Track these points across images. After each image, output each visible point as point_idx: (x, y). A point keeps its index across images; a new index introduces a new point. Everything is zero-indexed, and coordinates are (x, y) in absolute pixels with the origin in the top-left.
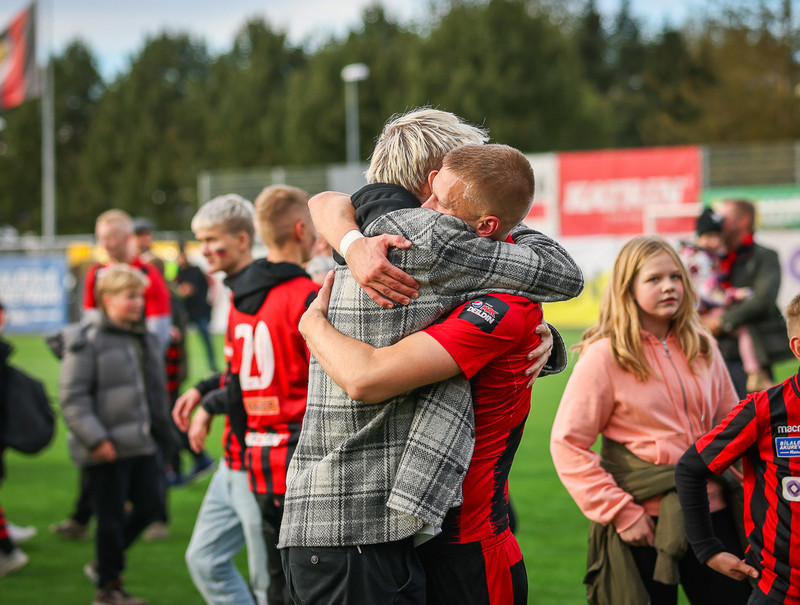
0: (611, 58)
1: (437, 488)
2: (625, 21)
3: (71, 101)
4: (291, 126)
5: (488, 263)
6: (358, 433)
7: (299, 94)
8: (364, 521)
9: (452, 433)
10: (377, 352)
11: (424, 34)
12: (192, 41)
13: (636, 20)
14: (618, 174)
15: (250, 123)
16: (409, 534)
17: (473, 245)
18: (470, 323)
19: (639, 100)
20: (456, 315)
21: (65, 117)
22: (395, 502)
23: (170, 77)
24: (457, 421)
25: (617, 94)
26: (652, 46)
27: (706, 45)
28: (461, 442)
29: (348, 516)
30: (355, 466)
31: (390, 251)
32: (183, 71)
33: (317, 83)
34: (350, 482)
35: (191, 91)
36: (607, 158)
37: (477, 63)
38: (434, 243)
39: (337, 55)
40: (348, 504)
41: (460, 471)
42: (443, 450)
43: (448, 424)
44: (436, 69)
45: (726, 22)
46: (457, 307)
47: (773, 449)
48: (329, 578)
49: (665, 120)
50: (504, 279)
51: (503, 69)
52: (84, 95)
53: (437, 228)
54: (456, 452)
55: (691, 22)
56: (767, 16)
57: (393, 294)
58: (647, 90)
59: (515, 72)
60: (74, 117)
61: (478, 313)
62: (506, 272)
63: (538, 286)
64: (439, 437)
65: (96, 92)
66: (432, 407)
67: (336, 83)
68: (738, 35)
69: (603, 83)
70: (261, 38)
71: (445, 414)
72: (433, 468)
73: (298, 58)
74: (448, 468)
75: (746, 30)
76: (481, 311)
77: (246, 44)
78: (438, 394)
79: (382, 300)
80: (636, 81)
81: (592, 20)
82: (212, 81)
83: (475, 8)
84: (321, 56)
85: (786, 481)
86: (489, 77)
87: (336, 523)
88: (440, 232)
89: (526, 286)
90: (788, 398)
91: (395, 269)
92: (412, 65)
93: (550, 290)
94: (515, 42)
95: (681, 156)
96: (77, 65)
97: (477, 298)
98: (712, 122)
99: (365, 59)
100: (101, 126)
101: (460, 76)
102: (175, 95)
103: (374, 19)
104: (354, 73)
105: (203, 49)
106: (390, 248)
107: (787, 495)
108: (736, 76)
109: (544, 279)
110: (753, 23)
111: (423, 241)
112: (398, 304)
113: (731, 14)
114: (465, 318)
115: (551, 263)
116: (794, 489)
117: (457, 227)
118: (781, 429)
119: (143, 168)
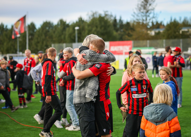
0: (118, 26)
1: (92, 93)
2: (120, 21)
3: (31, 32)
4: (67, 36)
5: (98, 57)
6: (81, 85)
7: (68, 31)
8: (83, 99)
9: (94, 84)
10: (81, 72)
11: (88, 22)
12: (51, 22)
13: (122, 20)
14: (119, 45)
15: (60, 36)
16: (90, 101)
17: (96, 55)
18: (96, 68)
19: (123, 33)
20: (94, 66)
21: (30, 34)
22: (87, 96)
23: (47, 28)
24: (95, 83)
25: (119, 32)
26: (125, 24)
27: (133, 25)
28: (96, 86)
29: (80, 98)
30: (81, 90)
31: (83, 56)
32: (49, 28)
33: (71, 30)
34: (80, 93)
35: (51, 30)
36: (117, 42)
37: (97, 27)
38: (89, 54)
39: (74, 25)
40: (80, 96)
41: (96, 90)
42: (93, 87)
43: (94, 83)
44: (90, 28)
45: (137, 21)
46: (94, 65)
47: (130, 90)
48: (79, 108)
49: (127, 36)
50: (101, 60)
51: (101, 28)
52: (33, 31)
53: (90, 52)
54: (95, 87)
55: (131, 21)
56: (143, 20)
57: (83, 63)
58: (124, 31)
59: (103, 28)
60: (32, 35)
61: (97, 66)
62: (101, 59)
63: (107, 60)
64: (92, 85)
65: (35, 31)
66: (91, 81)
67: (74, 30)
68: (138, 23)
69: (117, 30)
70: (62, 22)
71: (93, 81)
72: (92, 90)
73: (68, 26)
74: (94, 90)
75: (140, 22)
76: (98, 66)
77: (60, 23)
78: (92, 79)
79: (82, 63)
80: (122, 30)
81: (115, 20)
82: (54, 29)
83: (97, 18)
84: (72, 25)
85: (133, 95)
86: (99, 29)
87: (79, 99)
88: (90, 53)
89: (105, 61)
90: (132, 82)
91: (84, 59)
92: (86, 27)
93: (110, 61)
94: (103, 24)
95: (129, 42)
96: (32, 26)
97: (97, 63)
98: (134, 37)
99: (79, 26)
100: (36, 36)
101: (94, 29)
102: (48, 31)
103: (80, 20)
104: (77, 28)
105: (53, 24)
106: (83, 55)
107: (133, 97)
108: (138, 29)
109: (108, 59)
110: (141, 21)
111: (88, 54)
112: (84, 64)
113: (137, 20)
114: (95, 67)
115: (109, 57)
116: (134, 96)
117: (93, 52)
118: (132, 87)
119: (43, 43)
